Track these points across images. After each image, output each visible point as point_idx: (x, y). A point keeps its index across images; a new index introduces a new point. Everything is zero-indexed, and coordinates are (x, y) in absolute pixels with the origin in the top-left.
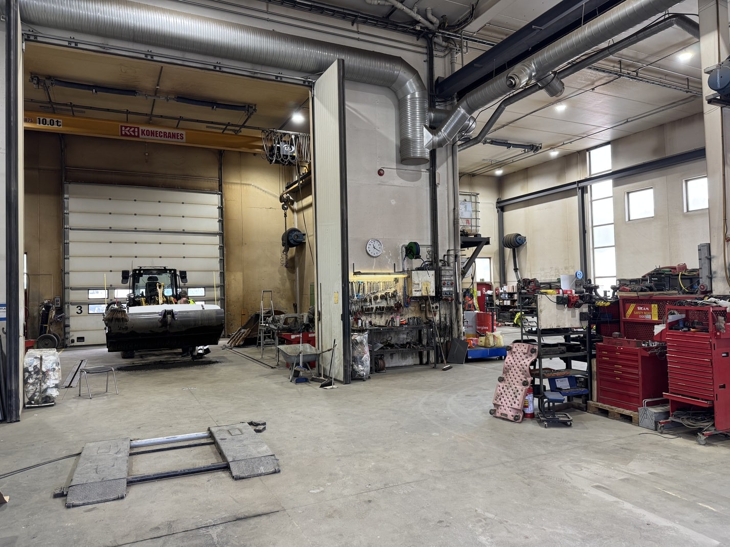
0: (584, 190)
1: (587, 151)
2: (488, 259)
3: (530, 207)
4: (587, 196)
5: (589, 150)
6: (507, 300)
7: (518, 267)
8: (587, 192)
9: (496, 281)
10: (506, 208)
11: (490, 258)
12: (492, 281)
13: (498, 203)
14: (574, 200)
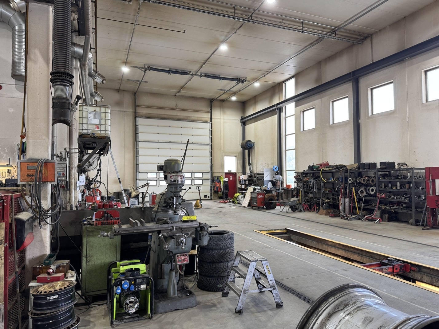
0: (280, 110)
1: (283, 83)
2: (235, 157)
3: (257, 122)
4: (283, 114)
5: (284, 82)
6: (243, 185)
7: (251, 163)
8: (282, 112)
9: (239, 172)
10: (247, 123)
11: (236, 156)
12: (237, 172)
13: (242, 119)
14: (275, 118)
